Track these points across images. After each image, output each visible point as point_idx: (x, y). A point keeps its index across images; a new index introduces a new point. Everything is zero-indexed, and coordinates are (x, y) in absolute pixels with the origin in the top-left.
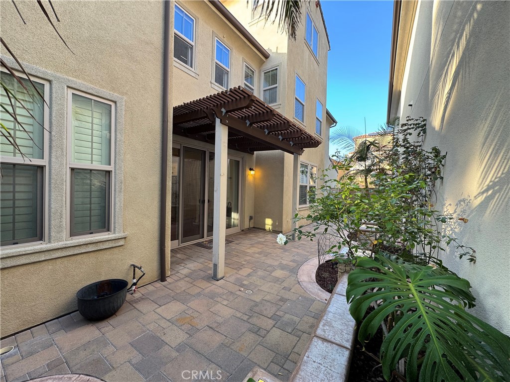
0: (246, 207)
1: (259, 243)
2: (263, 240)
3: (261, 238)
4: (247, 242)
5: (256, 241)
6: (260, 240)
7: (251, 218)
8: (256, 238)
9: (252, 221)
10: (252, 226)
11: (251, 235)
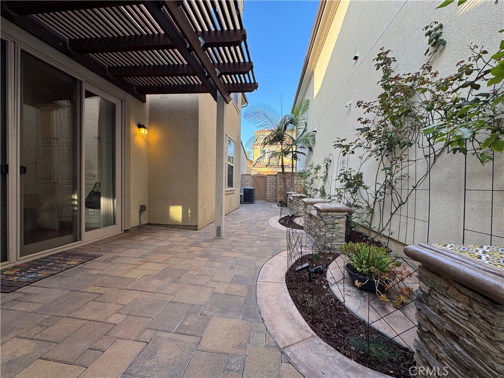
0: (132, 191)
1: (160, 251)
2: (166, 244)
3: (162, 241)
4: (133, 252)
5: (153, 248)
6: (161, 244)
7: (142, 209)
8: (152, 242)
9: (146, 213)
10: (144, 222)
11: (143, 238)
